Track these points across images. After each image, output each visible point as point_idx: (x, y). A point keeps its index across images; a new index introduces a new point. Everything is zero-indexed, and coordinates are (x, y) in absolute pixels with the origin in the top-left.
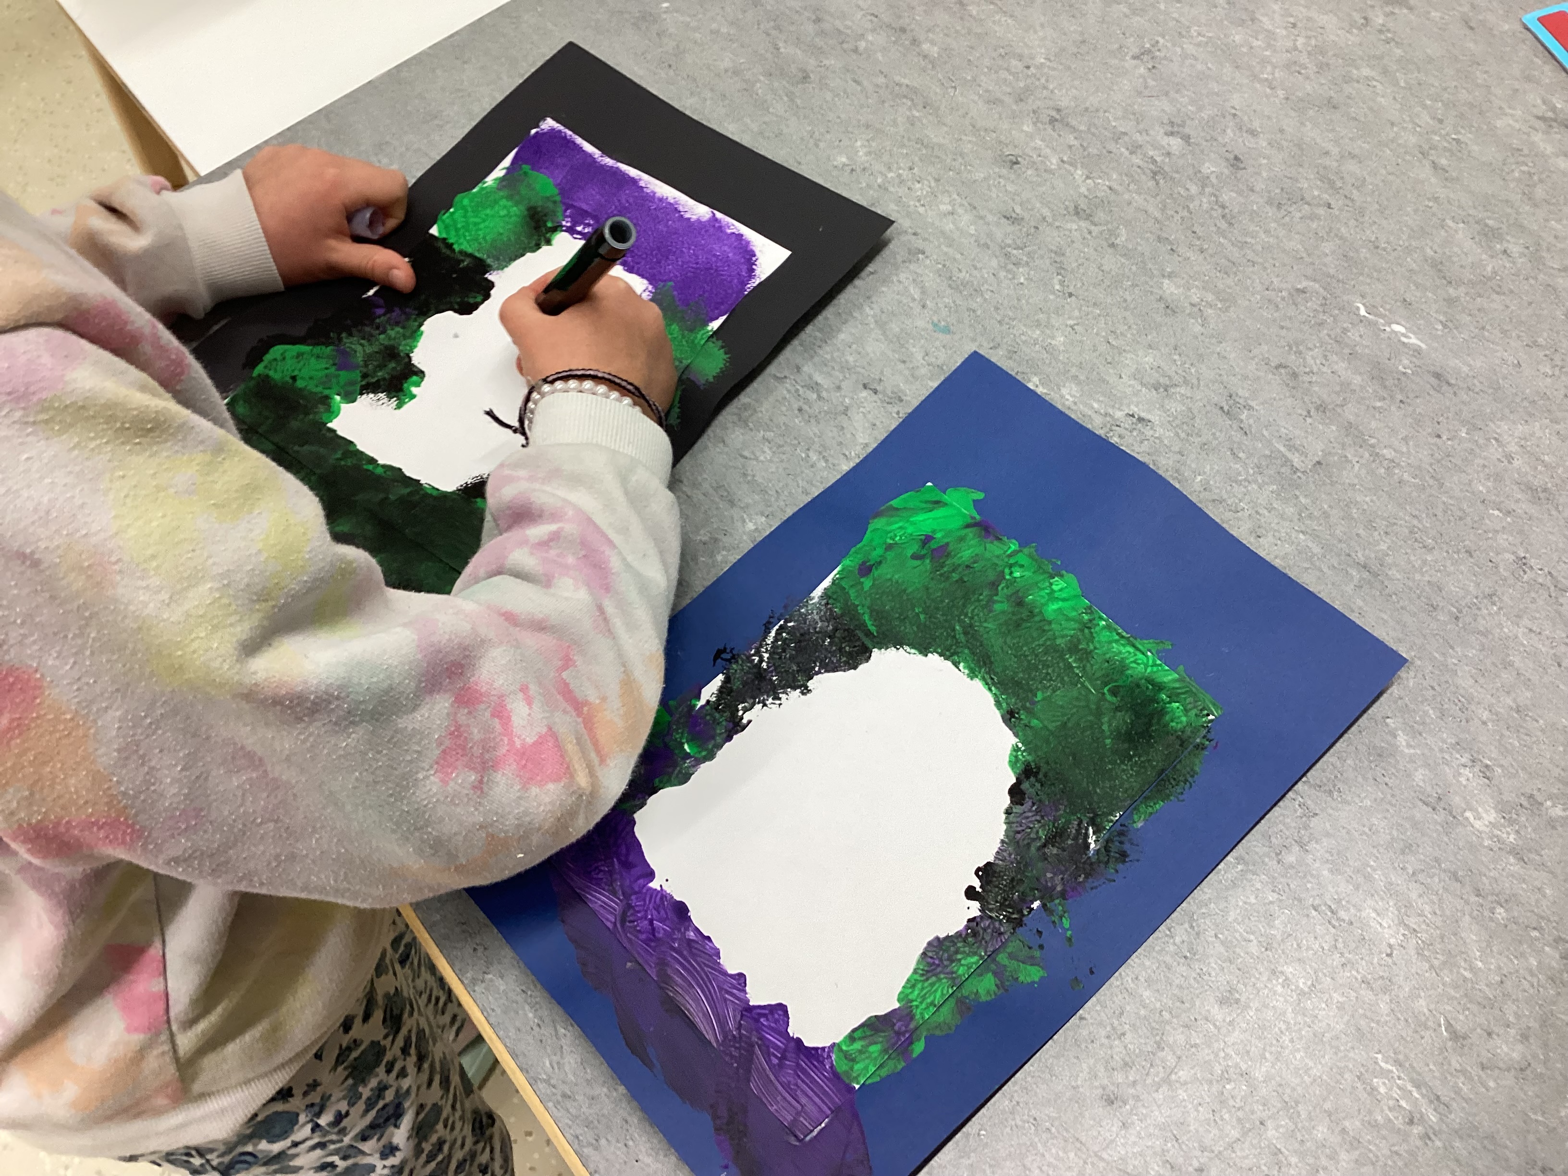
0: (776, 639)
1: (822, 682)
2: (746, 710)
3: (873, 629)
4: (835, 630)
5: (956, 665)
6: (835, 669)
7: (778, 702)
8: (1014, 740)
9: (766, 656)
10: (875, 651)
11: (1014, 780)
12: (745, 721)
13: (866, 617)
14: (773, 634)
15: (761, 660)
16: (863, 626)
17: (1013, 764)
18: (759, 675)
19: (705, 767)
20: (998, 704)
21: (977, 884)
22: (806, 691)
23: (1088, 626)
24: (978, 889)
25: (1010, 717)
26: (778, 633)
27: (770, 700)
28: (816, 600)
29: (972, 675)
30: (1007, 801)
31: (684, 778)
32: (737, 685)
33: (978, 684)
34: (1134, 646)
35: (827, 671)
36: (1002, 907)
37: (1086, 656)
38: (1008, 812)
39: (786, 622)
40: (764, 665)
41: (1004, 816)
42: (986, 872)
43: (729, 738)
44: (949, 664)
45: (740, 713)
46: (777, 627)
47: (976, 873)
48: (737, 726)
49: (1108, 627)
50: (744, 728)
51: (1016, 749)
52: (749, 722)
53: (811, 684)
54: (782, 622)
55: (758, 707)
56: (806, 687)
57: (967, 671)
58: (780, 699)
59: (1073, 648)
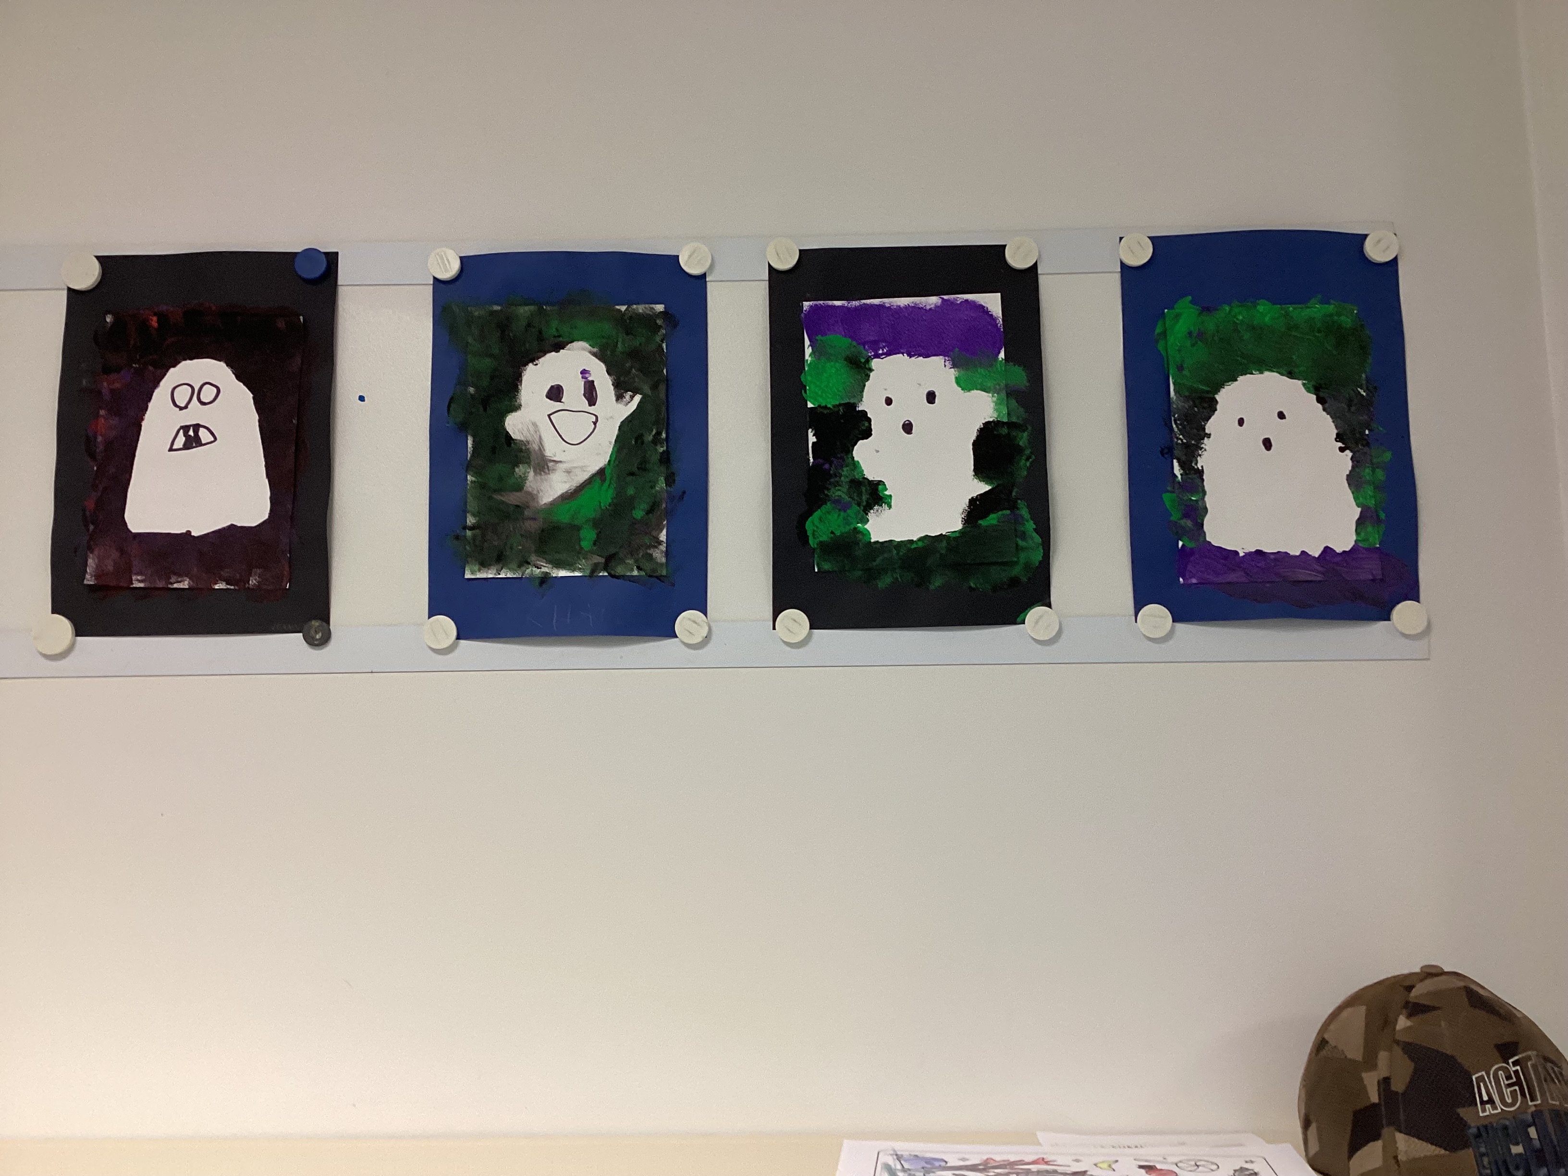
0: (1177, 427)
1: (1210, 427)
2: (1196, 464)
3: (1208, 389)
4: (1194, 402)
5: (1252, 374)
6: (1210, 418)
7: (1203, 450)
8: (1300, 382)
9: (1181, 437)
10: (1217, 397)
11: (1314, 397)
12: (1200, 468)
13: (1201, 387)
14: (1174, 426)
15: (1182, 440)
16: (1203, 391)
17: (1309, 391)
18: (1187, 446)
19: (1207, 499)
20: (1282, 374)
21: (1340, 444)
22: (1209, 436)
23: (1287, 315)
24: (1343, 446)
25: (1291, 375)
26: (1176, 423)
27: (1200, 452)
28: (1175, 398)
29: (1261, 373)
30: (1320, 406)
31: (1206, 510)
32: (1183, 458)
33: (1267, 373)
34: (1309, 307)
35: (1208, 421)
36: (1357, 444)
37: (1296, 327)
38: (1324, 410)
39: (1174, 417)
40: (1185, 441)
41: (1324, 413)
42: (1339, 438)
43: (1203, 480)
44: (1248, 375)
45: (1196, 467)
46: (1173, 423)
47: (1337, 441)
48: (1200, 473)
49: (1294, 309)
50: (1203, 470)
51: (1304, 385)
52: (1202, 467)
53: (1207, 431)
54: (1173, 418)
55: (1199, 458)
56: (1207, 434)
57: (1258, 372)
58: (1203, 448)
59: (1289, 328)
